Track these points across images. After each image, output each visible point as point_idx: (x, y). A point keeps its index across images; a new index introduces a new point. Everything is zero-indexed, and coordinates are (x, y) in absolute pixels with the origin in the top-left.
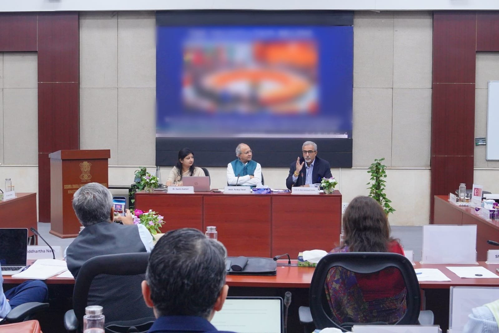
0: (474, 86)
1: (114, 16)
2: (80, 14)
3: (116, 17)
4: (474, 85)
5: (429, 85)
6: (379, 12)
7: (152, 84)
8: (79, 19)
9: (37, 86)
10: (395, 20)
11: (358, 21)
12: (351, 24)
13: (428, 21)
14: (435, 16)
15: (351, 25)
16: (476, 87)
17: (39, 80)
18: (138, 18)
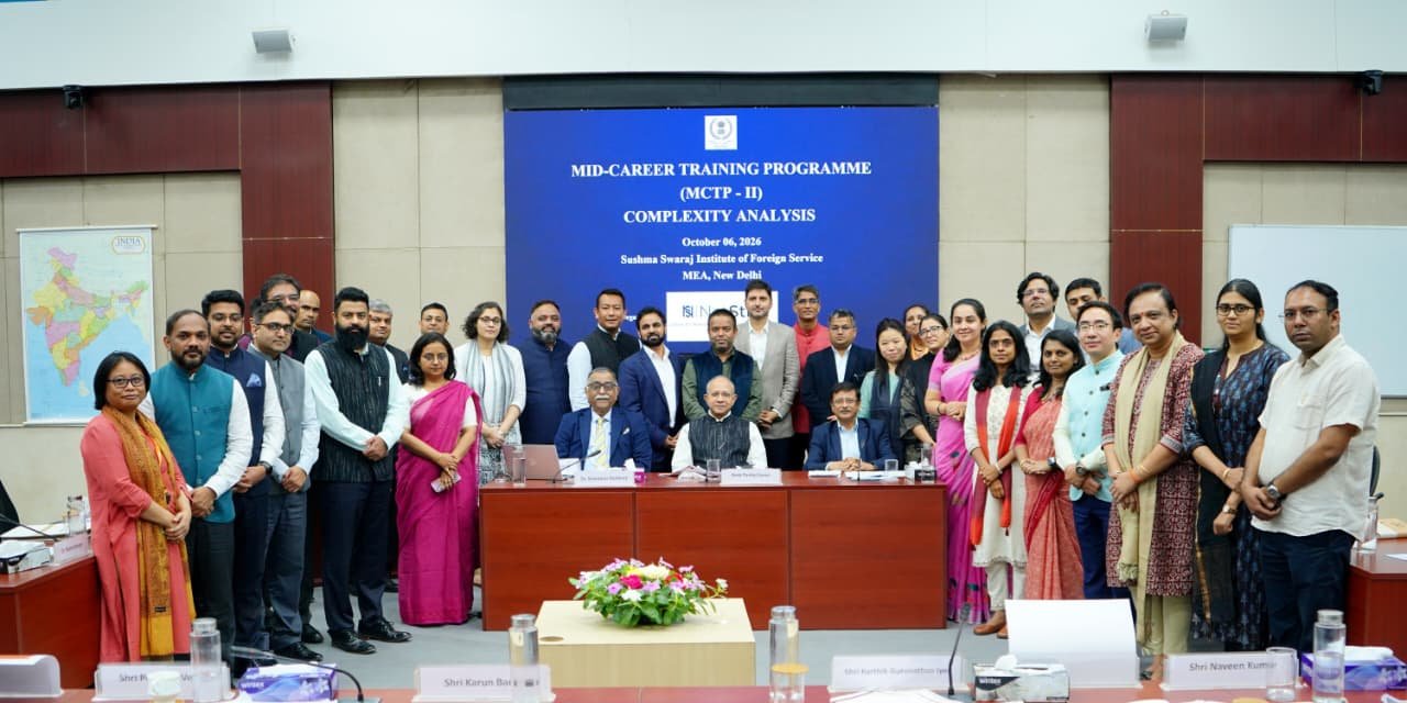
0: (1199, 236)
1: (409, 89)
2: (333, 86)
3: (413, 92)
4: (1201, 234)
5: (1105, 236)
6: (994, 76)
7: (497, 239)
8: (332, 97)
9: (240, 248)
10: (1028, 93)
11: (948, 96)
12: (933, 101)
13: (1099, 96)
14: (1115, 85)
15: (933, 106)
16: (1204, 238)
17: (245, 234)
18: (464, 94)
